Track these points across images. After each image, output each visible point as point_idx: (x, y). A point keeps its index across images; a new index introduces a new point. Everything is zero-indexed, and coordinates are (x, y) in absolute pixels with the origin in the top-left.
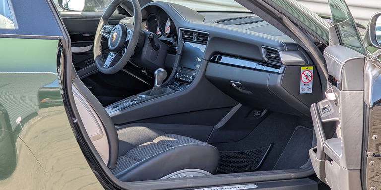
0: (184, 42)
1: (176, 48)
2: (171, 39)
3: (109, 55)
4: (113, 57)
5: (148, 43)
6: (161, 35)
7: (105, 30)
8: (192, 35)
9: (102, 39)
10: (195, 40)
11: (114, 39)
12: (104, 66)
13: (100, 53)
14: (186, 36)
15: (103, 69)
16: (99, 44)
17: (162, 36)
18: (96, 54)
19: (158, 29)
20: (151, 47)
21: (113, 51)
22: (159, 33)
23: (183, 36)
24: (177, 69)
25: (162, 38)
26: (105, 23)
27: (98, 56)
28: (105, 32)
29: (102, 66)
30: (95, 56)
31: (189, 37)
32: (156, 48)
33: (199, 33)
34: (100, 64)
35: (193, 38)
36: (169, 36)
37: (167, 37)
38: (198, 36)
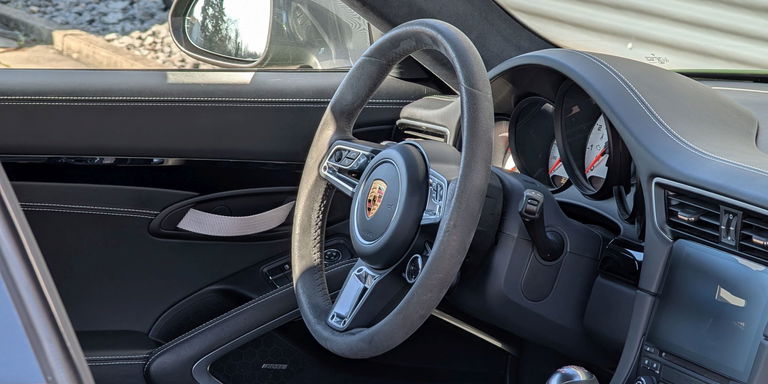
0: (675, 239)
1: (639, 256)
2: (609, 208)
3: (354, 273)
4: (370, 284)
5: (513, 230)
6: (568, 184)
7: (339, 160)
8: (717, 217)
9: (326, 196)
10: (729, 240)
11: (375, 208)
12: (333, 322)
13: (315, 257)
14: (683, 216)
15: (326, 333)
16: (316, 216)
17: (573, 189)
18: (302, 257)
19: (555, 153)
20: (527, 248)
21: (371, 258)
22: (560, 171)
23: (670, 214)
24: (642, 354)
25: (573, 195)
26: (340, 134)
27: (310, 272)
28: (341, 170)
29: (323, 314)
30: (297, 269)
31: (699, 223)
32: (550, 252)
33: (748, 214)
34: (314, 307)
35: (717, 228)
36: (603, 195)
37: (595, 197)
38: (745, 226)
